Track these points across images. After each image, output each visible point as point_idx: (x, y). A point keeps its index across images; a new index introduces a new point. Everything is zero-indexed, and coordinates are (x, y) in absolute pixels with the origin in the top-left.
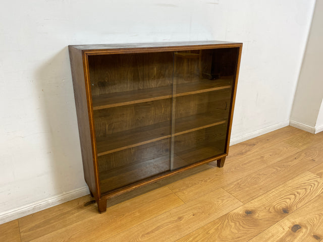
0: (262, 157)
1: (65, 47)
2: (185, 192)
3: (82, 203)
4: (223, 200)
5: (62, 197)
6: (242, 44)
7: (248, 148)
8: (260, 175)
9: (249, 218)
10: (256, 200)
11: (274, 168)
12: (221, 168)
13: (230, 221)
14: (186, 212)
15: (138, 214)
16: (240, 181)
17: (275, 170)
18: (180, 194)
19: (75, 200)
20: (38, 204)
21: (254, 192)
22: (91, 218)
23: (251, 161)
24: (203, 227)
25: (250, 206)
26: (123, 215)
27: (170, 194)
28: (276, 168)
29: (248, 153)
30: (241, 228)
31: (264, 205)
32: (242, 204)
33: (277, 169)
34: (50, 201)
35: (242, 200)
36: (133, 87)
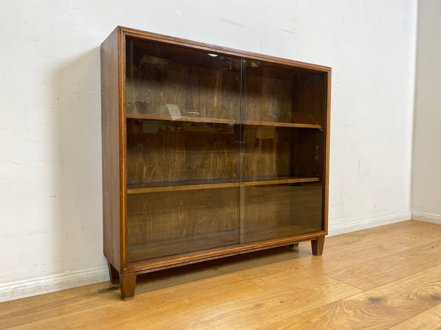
0: (380, 246)
1: (97, 48)
3: (95, 290)
4: (328, 286)
5: (62, 278)
8: (381, 262)
9: (377, 306)
10: (382, 287)
11: (403, 256)
13: (344, 308)
14: (268, 299)
15: (186, 301)
16: (351, 268)
17: (404, 258)
18: (256, 281)
21: (377, 279)
22: (108, 305)
24: (298, 316)
25: (375, 293)
26: (163, 302)
27: (240, 281)
28: (406, 256)
29: (358, 243)
30: (366, 316)
31: (398, 292)
32: (360, 291)
35: (359, 287)
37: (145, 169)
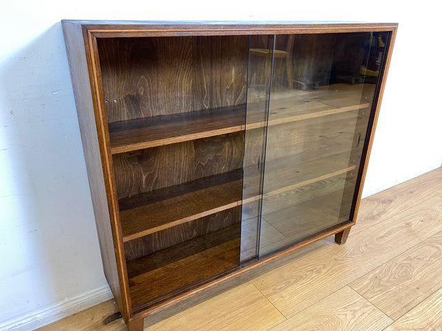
0: (408, 224)
1: (56, 25)
2: (284, 294)
3: (99, 318)
4: (355, 311)
5: (61, 307)
6: (397, 24)
7: (381, 207)
8: (410, 259)
10: (414, 312)
11: (433, 246)
12: (342, 245)
16: (377, 272)
17: (434, 250)
18: (276, 298)
19: (87, 310)
20: (16, 324)
21: (407, 295)
23: (390, 233)
27: (259, 299)
28: (436, 245)
29: (383, 217)
31: (430, 324)
32: (390, 321)
33: (437, 247)
34: (39, 316)
35: (389, 313)
36: (193, 105)
37: (144, 178)
